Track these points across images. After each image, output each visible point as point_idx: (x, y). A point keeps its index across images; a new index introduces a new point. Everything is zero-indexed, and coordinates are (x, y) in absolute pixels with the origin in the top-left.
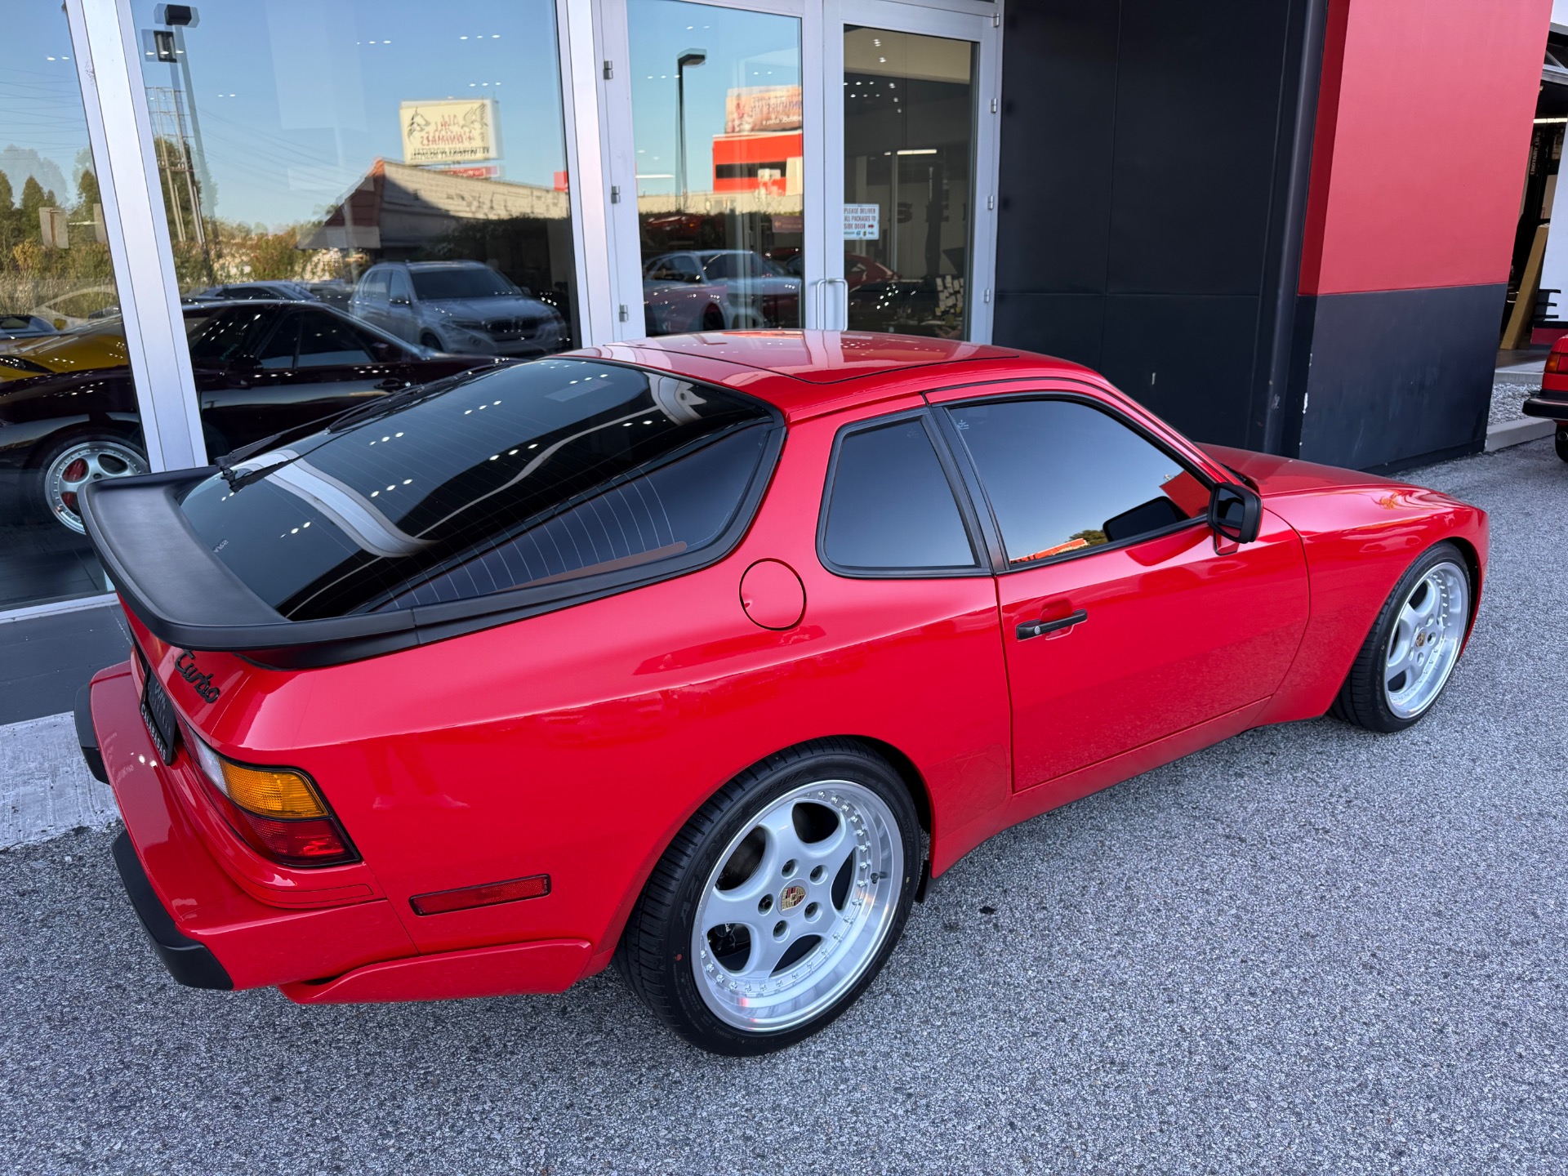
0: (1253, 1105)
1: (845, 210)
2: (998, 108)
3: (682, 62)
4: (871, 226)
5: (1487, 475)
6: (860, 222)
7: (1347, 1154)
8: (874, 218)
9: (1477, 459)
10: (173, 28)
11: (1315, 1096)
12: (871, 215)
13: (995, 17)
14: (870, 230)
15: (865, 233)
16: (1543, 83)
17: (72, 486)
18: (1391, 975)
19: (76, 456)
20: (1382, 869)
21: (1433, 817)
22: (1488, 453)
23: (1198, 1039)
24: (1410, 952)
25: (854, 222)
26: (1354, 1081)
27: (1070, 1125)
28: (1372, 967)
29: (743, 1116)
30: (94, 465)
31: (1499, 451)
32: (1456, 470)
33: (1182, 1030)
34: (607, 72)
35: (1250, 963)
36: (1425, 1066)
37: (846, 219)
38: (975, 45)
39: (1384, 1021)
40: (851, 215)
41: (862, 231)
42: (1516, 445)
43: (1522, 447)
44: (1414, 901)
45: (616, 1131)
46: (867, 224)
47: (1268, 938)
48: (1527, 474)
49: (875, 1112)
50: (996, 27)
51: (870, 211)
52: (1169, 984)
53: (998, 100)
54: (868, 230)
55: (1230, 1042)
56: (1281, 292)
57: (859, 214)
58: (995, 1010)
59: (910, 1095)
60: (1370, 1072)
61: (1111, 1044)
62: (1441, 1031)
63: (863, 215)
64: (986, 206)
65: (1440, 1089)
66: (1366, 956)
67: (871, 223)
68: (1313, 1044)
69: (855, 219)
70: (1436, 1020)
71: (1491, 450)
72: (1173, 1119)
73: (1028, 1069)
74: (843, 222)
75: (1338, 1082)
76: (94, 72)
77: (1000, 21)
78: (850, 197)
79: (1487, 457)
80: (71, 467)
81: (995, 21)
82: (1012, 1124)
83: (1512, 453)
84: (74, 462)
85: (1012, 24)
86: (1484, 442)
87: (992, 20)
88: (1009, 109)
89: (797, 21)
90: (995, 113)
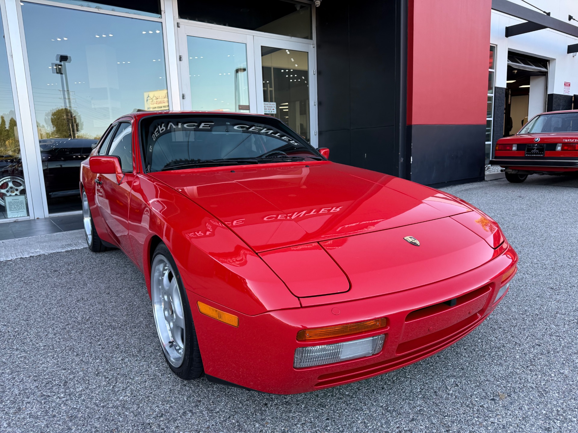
1: (264, 104)
3: (237, 71)
4: (273, 109)
6: (269, 108)
8: (274, 107)
9: (481, 182)
10: (62, 63)
12: (273, 106)
13: (313, 44)
14: (273, 110)
15: (271, 112)
17: (3, 191)
19: (5, 181)
22: (486, 181)
25: (267, 108)
30: (10, 184)
31: (490, 180)
32: (472, 185)
34: (180, 59)
37: (264, 107)
38: (308, 52)
40: (266, 106)
41: (270, 111)
42: (496, 179)
43: (499, 180)
46: (272, 108)
50: (314, 47)
51: (273, 105)
53: (315, 70)
54: (272, 110)
56: (400, 124)
57: (269, 105)
63: (270, 106)
64: (313, 104)
67: (273, 108)
69: (268, 107)
74: (264, 108)
76: (12, 55)
77: (315, 45)
78: (265, 100)
79: (485, 182)
83: (494, 181)
84: (4, 183)
85: (319, 47)
86: (484, 177)
87: (312, 45)
88: (319, 73)
89: (245, 45)
90: (315, 74)
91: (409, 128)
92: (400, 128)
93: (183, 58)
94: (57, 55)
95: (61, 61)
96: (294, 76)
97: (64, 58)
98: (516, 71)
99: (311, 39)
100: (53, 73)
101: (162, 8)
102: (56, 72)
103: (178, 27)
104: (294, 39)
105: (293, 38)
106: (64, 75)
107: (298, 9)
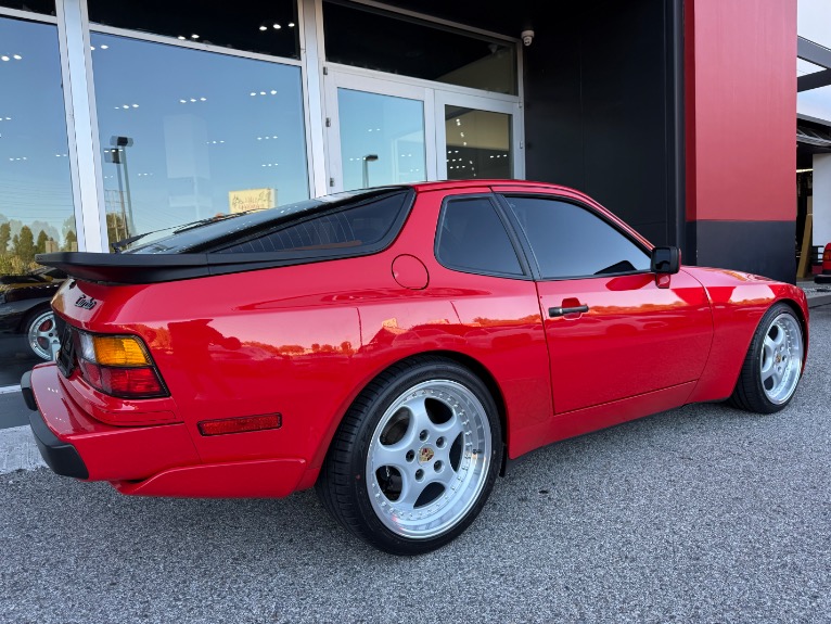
0: (717, 576)
2: (523, 146)
7: (781, 598)
16: (798, 142)
17: (43, 334)
19: (47, 318)
23: (678, 546)
26: (779, 563)
27: (603, 587)
28: (779, 512)
33: (668, 542)
34: (328, 123)
36: (822, 555)
38: (510, 116)
48: (822, 317)
50: (520, 107)
52: (657, 521)
53: (523, 142)
55: (698, 547)
56: (677, 220)
58: (552, 535)
59: (502, 575)
60: (788, 559)
66: (775, 507)
73: (574, 562)
75: (769, 564)
76: (73, 116)
77: (522, 105)
80: (43, 324)
81: (520, 105)
82: (567, 587)
84: (45, 321)
85: (528, 106)
87: (518, 104)
88: (529, 145)
89: (420, 103)
90: (521, 148)
91: (691, 227)
92: (677, 225)
93: (332, 123)
95: (118, 145)
99: (516, 94)
101: (302, 46)
102: (111, 160)
103: (325, 73)
105: (491, 93)
107: (494, 51)
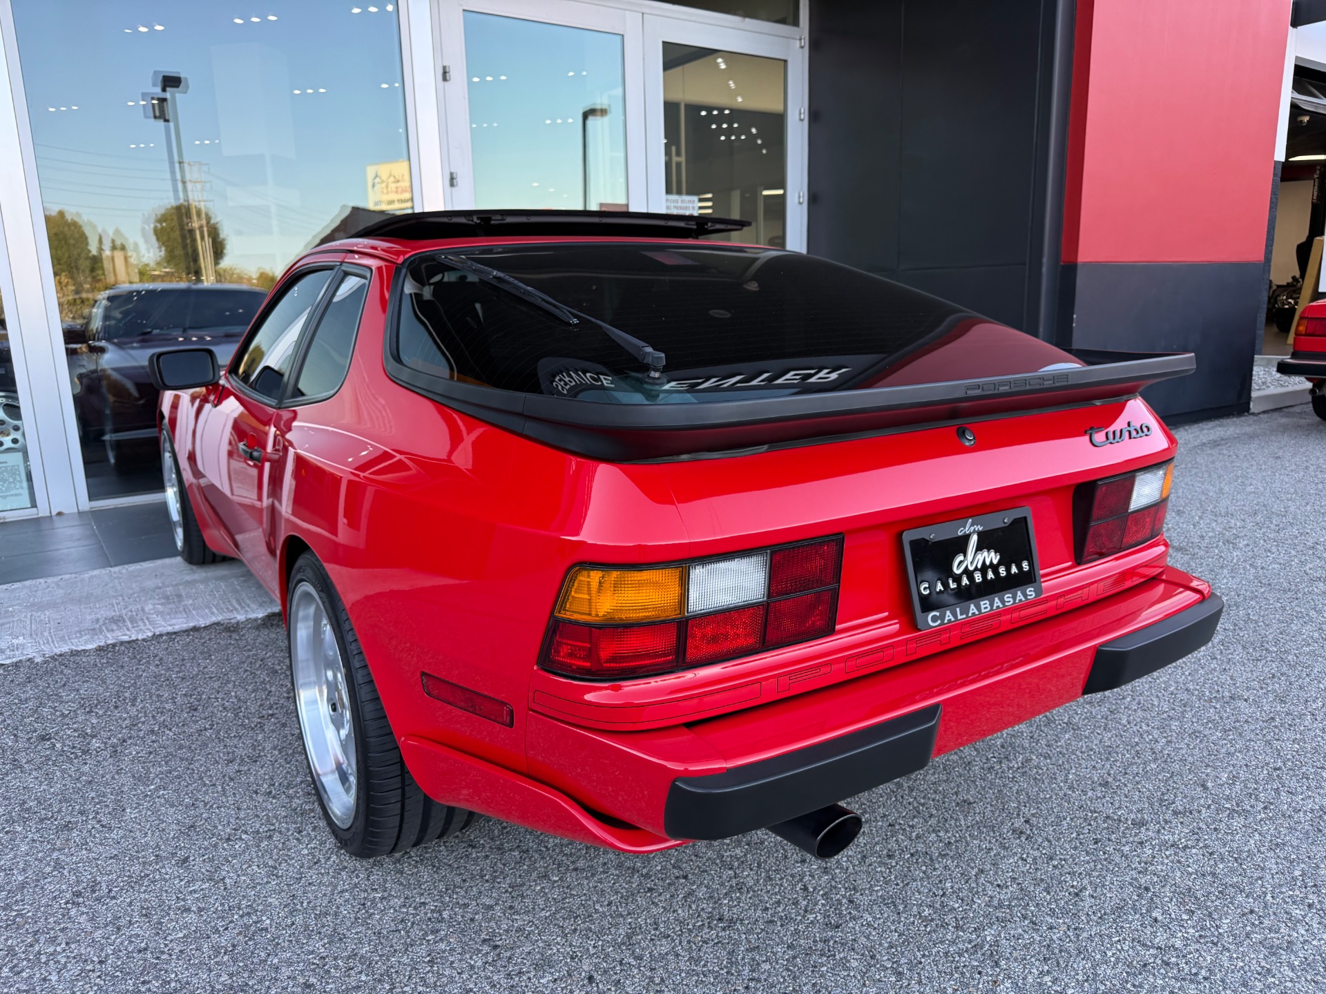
0: (855, 964)
1: (667, 200)
2: (806, 116)
3: (586, 116)
5: (1248, 429)
6: (681, 211)
8: (693, 208)
9: (1243, 419)
10: (168, 94)
11: (924, 956)
12: (691, 205)
13: (800, 39)
18: (1040, 840)
20: (1059, 744)
21: (1123, 698)
22: (1253, 414)
23: (819, 898)
24: (1065, 819)
25: (675, 211)
26: (970, 941)
27: (651, 979)
28: (1021, 833)
29: (314, 964)
31: (1264, 412)
32: (1220, 426)
33: (805, 889)
34: (445, 75)
35: (897, 827)
37: (667, 207)
38: (785, 61)
39: (1019, 884)
40: (672, 205)
42: (1280, 407)
43: (1286, 410)
44: (1083, 772)
45: (176, 975)
47: (923, 805)
48: (1285, 429)
49: (452, 963)
50: (802, 47)
51: (690, 202)
53: (804, 110)
55: (851, 902)
56: (1045, 260)
57: (680, 204)
59: (496, 947)
60: (990, 933)
61: (726, 902)
62: (1077, 895)
63: (683, 205)
64: (797, 201)
65: (1061, 951)
66: (1019, 823)
67: (690, 212)
68: (938, 905)
69: (676, 208)
70: (1075, 883)
71: (1256, 411)
72: (763, 977)
73: (630, 924)
74: (665, 210)
75: (953, 942)
77: (806, 42)
79: (1251, 417)
81: (801, 43)
83: (1276, 415)
85: (816, 45)
86: (1249, 404)
87: (798, 42)
88: (815, 116)
89: (619, 38)
90: (802, 120)
91: (1067, 272)
92: (1044, 270)
93: (453, 74)
94: (155, 72)
95: (164, 90)
96: (730, 125)
97: (171, 82)
98: (1306, 119)
99: (796, 23)
100: (146, 117)
102: (152, 115)
104: (750, 23)
105: (748, 20)
106: (172, 124)
